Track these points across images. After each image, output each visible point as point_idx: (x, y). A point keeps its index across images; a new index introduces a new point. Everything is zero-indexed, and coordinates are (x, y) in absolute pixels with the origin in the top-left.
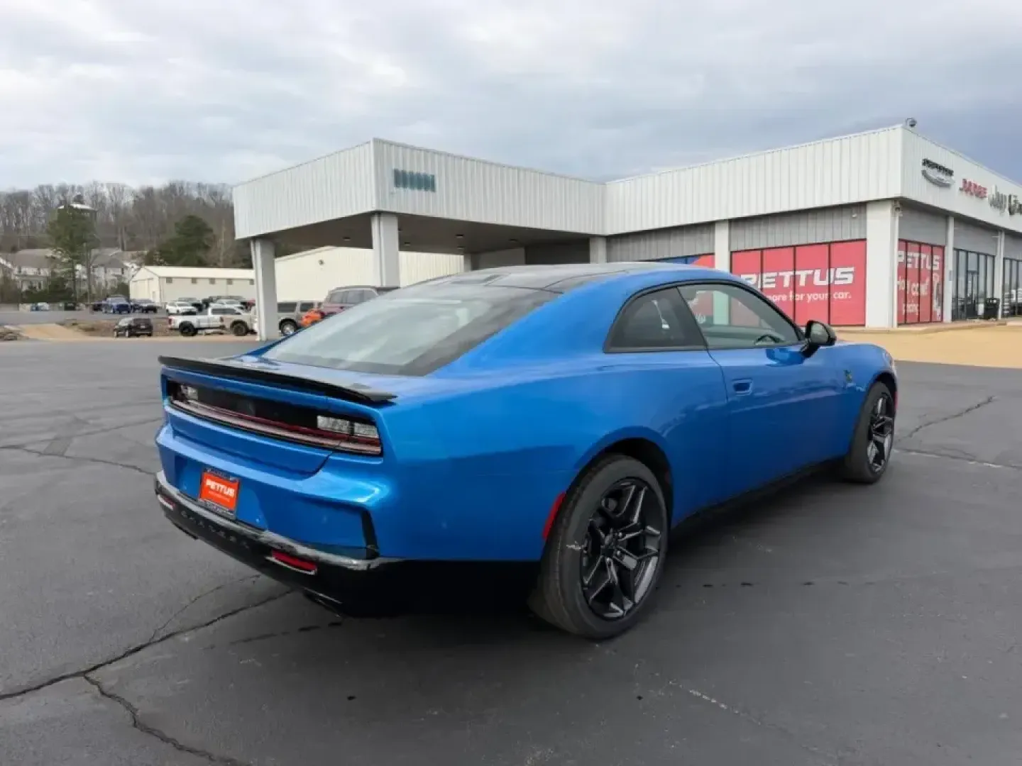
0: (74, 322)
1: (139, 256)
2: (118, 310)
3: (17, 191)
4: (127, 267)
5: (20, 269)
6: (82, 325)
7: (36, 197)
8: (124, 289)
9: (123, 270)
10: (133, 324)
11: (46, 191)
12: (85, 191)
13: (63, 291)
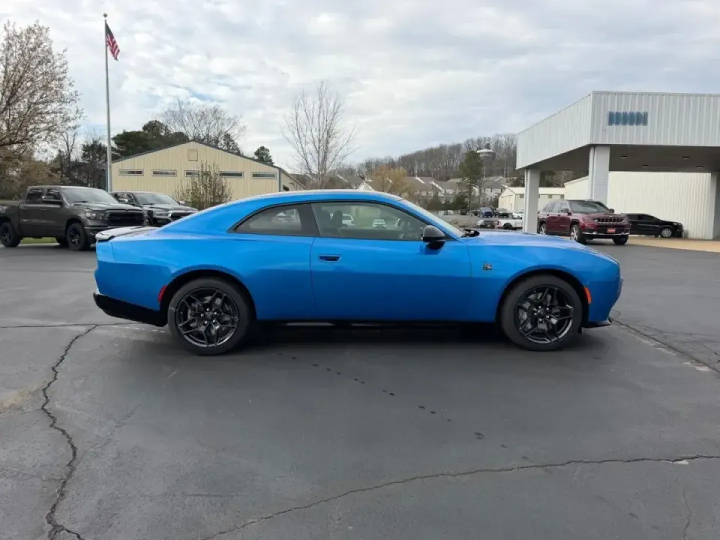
0: (456, 221)
1: (511, 180)
2: (485, 215)
3: (455, 145)
4: (505, 188)
5: (445, 190)
6: (460, 224)
7: (464, 146)
8: (495, 203)
9: (502, 190)
10: (483, 224)
11: (470, 143)
12: (491, 140)
13: (463, 203)
